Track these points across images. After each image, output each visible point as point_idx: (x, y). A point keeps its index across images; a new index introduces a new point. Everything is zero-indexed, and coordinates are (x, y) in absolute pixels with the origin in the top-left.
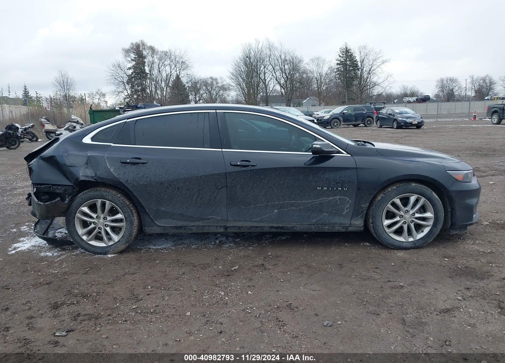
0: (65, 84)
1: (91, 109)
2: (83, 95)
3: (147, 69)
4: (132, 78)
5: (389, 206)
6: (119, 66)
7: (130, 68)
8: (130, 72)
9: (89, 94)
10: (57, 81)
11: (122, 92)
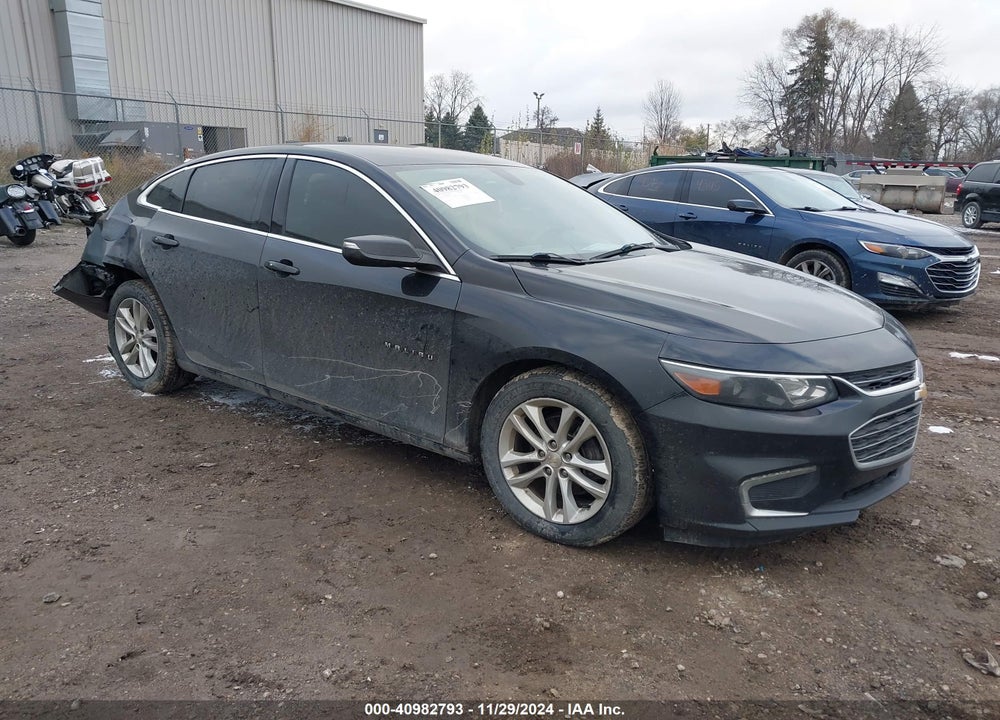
0: (664, 106)
1: (655, 153)
2: (705, 127)
3: (829, 71)
4: (793, 92)
5: (515, 418)
6: (770, 66)
7: (793, 72)
8: (791, 80)
9: (718, 126)
10: (652, 101)
11: (765, 123)
